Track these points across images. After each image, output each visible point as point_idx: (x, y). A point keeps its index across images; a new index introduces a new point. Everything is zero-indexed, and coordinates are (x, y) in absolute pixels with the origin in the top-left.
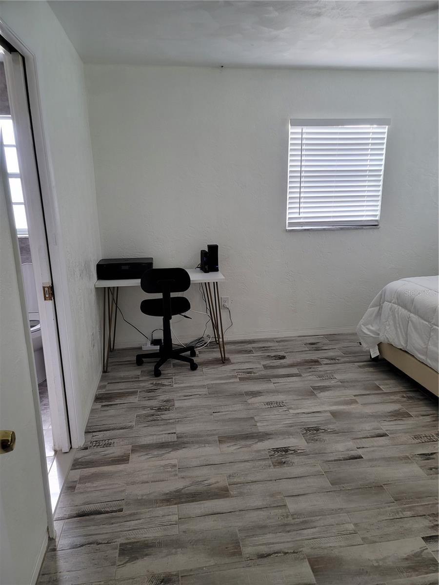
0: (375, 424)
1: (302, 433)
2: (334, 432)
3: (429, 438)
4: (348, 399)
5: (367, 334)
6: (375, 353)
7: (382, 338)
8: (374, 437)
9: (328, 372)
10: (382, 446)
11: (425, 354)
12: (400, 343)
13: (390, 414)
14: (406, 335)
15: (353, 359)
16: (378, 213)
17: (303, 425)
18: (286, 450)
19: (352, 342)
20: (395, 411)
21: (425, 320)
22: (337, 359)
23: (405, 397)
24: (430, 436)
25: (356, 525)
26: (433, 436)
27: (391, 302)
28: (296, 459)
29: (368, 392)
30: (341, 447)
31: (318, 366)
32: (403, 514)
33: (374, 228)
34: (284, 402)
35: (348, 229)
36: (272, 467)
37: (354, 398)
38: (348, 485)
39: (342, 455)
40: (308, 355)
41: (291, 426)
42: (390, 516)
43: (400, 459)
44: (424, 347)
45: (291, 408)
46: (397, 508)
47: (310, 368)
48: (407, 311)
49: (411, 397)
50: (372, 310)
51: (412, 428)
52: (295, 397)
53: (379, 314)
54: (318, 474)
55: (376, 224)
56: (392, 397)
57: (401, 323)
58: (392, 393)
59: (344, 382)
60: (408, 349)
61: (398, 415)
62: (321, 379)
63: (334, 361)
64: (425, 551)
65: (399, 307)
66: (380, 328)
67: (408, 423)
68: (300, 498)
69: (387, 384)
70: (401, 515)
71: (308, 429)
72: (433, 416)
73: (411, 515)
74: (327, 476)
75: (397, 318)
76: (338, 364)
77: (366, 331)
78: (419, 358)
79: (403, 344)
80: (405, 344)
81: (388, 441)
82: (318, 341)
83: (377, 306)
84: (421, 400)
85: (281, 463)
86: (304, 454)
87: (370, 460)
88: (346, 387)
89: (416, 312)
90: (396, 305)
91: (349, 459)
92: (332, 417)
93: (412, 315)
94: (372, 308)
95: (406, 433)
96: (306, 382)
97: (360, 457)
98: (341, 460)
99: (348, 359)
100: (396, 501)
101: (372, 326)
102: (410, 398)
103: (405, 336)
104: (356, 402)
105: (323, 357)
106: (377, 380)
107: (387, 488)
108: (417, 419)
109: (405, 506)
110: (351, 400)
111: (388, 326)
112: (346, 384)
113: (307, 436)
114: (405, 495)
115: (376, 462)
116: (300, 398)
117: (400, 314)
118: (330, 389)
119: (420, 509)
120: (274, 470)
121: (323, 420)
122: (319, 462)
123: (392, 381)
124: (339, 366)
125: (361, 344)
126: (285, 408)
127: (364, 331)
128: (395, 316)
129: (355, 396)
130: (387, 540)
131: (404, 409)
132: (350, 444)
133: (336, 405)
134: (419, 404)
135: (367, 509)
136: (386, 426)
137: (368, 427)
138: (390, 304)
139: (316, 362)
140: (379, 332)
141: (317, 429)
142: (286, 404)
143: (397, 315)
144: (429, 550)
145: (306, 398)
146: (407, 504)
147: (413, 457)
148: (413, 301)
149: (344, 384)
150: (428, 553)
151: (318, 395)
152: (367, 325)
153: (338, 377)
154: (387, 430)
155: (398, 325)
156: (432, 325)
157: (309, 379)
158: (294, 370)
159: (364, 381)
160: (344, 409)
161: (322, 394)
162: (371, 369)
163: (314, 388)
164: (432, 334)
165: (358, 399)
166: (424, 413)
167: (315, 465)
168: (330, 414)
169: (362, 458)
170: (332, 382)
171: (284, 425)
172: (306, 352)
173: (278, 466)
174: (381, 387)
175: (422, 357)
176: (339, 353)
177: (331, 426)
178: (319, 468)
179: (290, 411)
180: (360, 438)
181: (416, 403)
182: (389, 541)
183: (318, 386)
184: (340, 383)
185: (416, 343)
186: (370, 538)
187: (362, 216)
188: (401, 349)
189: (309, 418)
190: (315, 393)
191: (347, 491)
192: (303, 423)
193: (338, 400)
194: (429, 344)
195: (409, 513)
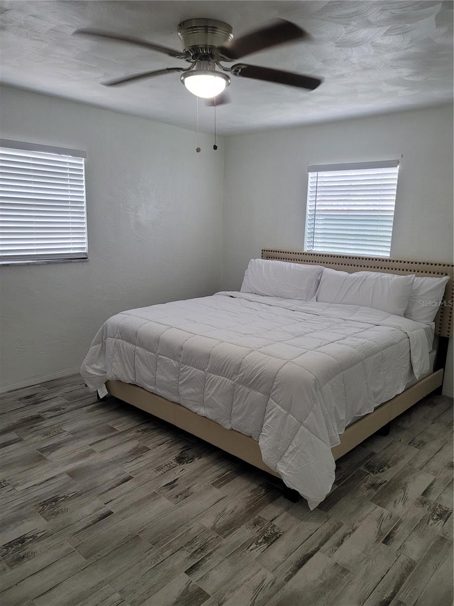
0: (118, 470)
1: (38, 510)
2: (77, 495)
3: (169, 466)
4: (84, 451)
5: (92, 375)
6: (103, 393)
7: (110, 376)
8: (120, 484)
9: (55, 426)
10: (130, 492)
11: (155, 384)
12: (128, 378)
13: (130, 454)
14: (134, 368)
15: (80, 404)
16: (86, 246)
17: (37, 501)
18: (22, 540)
19: (75, 385)
20: (134, 448)
21: (151, 351)
22: (62, 407)
23: (140, 431)
24: (169, 464)
25: (121, 592)
26: (172, 463)
27: (114, 338)
28: (37, 547)
29: (104, 437)
30: (87, 510)
31: (40, 423)
32: (163, 556)
33: (83, 262)
34: (6, 479)
35: (55, 263)
36: (8, 569)
37: (90, 448)
38: (104, 550)
39: (90, 519)
40: (27, 412)
41: (22, 508)
42: (152, 565)
43: (149, 497)
44: (152, 377)
45: (17, 485)
46: (156, 552)
47: (32, 427)
48: (131, 345)
49: (145, 429)
50: (94, 348)
51: (152, 462)
52: (21, 469)
53: (103, 350)
54: (68, 554)
55: (86, 257)
56: (128, 435)
57: (127, 358)
58: (126, 430)
59: (75, 433)
60: (138, 382)
61: (138, 452)
62: (48, 436)
63: (60, 411)
64: (190, 585)
65: (123, 341)
66: (106, 366)
67: (149, 457)
68: (54, 592)
69: (121, 423)
70: (162, 558)
71: (44, 504)
72: (167, 442)
73: (170, 554)
74: (79, 551)
75: (123, 352)
76: (64, 413)
77: (91, 371)
78: (148, 388)
79: (132, 379)
80: (133, 378)
81: (134, 483)
82: (34, 393)
83: (99, 343)
84: (154, 430)
85: (20, 560)
86: (46, 535)
87: (121, 512)
88: (80, 438)
89: (141, 345)
90: (120, 340)
91: (100, 520)
92: (71, 478)
93: (137, 348)
94: (95, 346)
95: (148, 468)
96: (31, 446)
97: (110, 513)
98: (90, 525)
99: (74, 406)
100: (154, 545)
101: (98, 365)
102: (144, 431)
103: (132, 370)
104: (92, 452)
105: (44, 411)
106: (110, 420)
107: (143, 535)
108: (155, 450)
109: (163, 546)
110: (88, 451)
111: (114, 362)
112: (78, 435)
113: (45, 512)
114: (160, 534)
115: (127, 512)
116: (26, 468)
117: (125, 349)
118: (61, 446)
119: (177, 542)
120: (12, 572)
121: (61, 486)
122: (66, 538)
123: (125, 418)
124: (66, 416)
125: (87, 386)
126: (9, 488)
127: (89, 371)
128: (121, 351)
129: (90, 445)
130: (155, 592)
131: (142, 444)
132: (97, 502)
133: (72, 463)
134: (153, 435)
135: (128, 568)
136: (129, 468)
137: (111, 476)
138: (114, 340)
139: (38, 418)
140: (105, 370)
141: (55, 500)
142: (9, 483)
143: (122, 350)
144: (194, 582)
145: (34, 465)
146: (165, 544)
147: (159, 491)
148: (136, 333)
149: (76, 435)
150: (193, 586)
151: (48, 458)
152: (92, 364)
153: (67, 428)
154: (131, 472)
155: (125, 360)
156: (158, 355)
157: (33, 442)
158: (12, 436)
159: (97, 425)
160: (82, 464)
161: (53, 455)
162: (101, 411)
163: (42, 450)
164: (158, 364)
165: (96, 448)
166: (160, 442)
167: (63, 544)
168: (67, 476)
169: (113, 513)
170: (63, 437)
171: (12, 510)
172: (24, 409)
173: (16, 564)
174: (115, 427)
175: (151, 388)
176: (63, 401)
177: (71, 490)
178: (68, 546)
179: (16, 489)
180: (106, 491)
181: (150, 434)
182: (157, 592)
183: (46, 447)
184: (72, 436)
185: (145, 376)
186: (138, 599)
187: (70, 249)
188: (130, 384)
189: (43, 490)
190: (44, 456)
191: (104, 559)
192: (36, 499)
193: (73, 456)
194: (157, 373)
195: (168, 553)
